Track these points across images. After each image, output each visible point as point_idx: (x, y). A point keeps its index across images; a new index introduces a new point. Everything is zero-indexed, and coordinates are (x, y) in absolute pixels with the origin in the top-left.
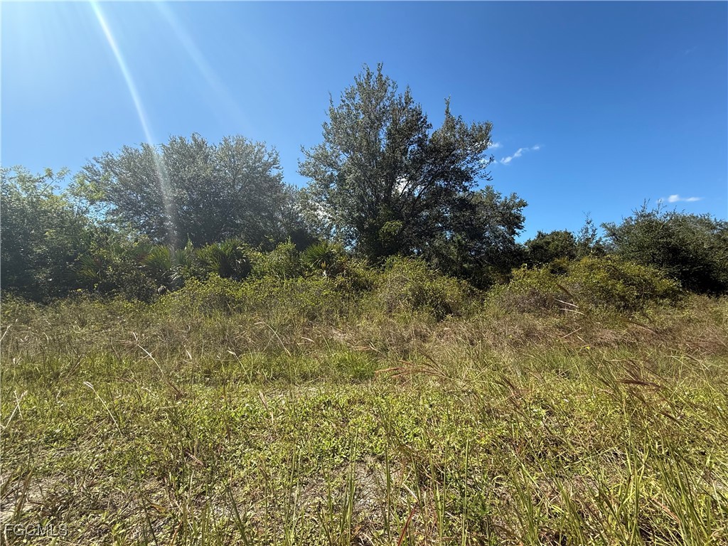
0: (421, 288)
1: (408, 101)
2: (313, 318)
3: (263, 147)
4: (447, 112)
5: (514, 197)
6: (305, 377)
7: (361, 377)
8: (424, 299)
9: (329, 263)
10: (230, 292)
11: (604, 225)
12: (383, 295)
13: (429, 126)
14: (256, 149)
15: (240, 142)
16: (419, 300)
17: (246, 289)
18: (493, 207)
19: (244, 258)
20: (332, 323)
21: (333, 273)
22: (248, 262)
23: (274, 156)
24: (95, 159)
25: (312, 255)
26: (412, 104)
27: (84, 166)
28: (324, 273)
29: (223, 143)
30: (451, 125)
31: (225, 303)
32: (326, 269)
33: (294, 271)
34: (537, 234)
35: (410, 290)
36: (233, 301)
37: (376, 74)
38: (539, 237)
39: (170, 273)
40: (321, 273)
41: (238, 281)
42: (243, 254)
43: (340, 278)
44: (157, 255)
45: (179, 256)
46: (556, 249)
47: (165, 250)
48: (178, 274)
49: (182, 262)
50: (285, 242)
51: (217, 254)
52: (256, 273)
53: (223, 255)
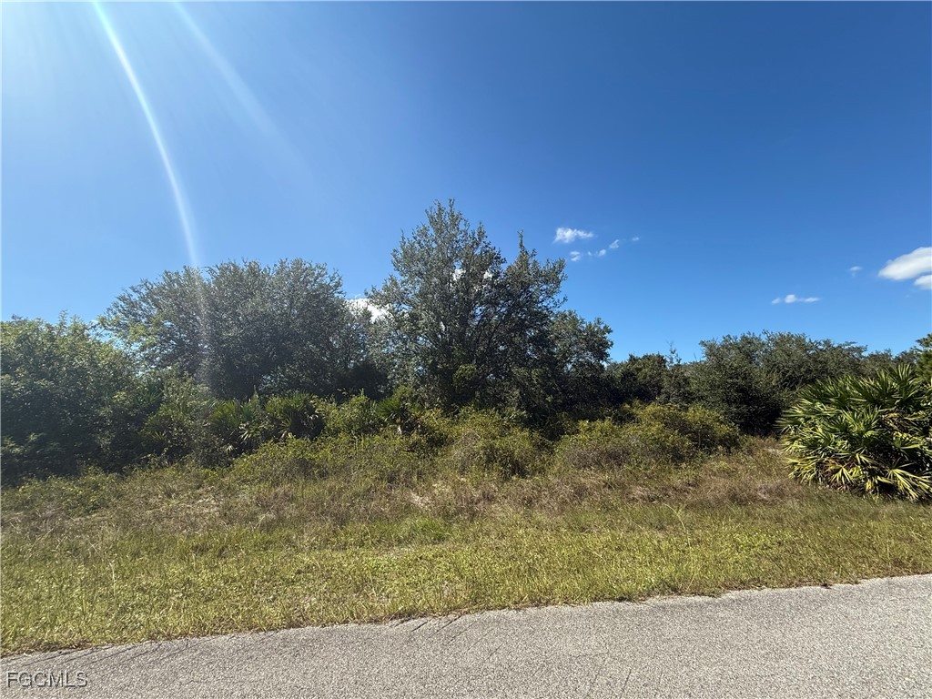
0: (492, 447)
1: (481, 234)
2: (391, 480)
3: (324, 269)
4: (521, 246)
5: (599, 322)
6: (400, 542)
7: (440, 539)
8: (495, 458)
9: (405, 418)
10: (309, 455)
12: (457, 453)
13: (504, 261)
14: (316, 272)
15: (298, 263)
16: (491, 457)
17: (325, 452)
18: (577, 332)
19: (316, 414)
20: (411, 486)
21: (408, 429)
22: (321, 417)
23: (336, 280)
24: (133, 289)
25: (386, 410)
26: (485, 238)
27: (118, 295)
28: (399, 429)
29: (279, 265)
30: (523, 261)
31: (305, 467)
32: (400, 424)
33: (367, 428)
34: (629, 357)
35: (483, 448)
37: (448, 209)
38: (630, 360)
39: (239, 433)
40: (396, 429)
41: (312, 439)
42: (315, 409)
43: (415, 436)
44: (223, 412)
45: (245, 411)
46: (645, 378)
47: (231, 405)
48: (249, 433)
49: (249, 418)
50: (357, 394)
51: (288, 411)
52: (329, 429)
53: (295, 411)
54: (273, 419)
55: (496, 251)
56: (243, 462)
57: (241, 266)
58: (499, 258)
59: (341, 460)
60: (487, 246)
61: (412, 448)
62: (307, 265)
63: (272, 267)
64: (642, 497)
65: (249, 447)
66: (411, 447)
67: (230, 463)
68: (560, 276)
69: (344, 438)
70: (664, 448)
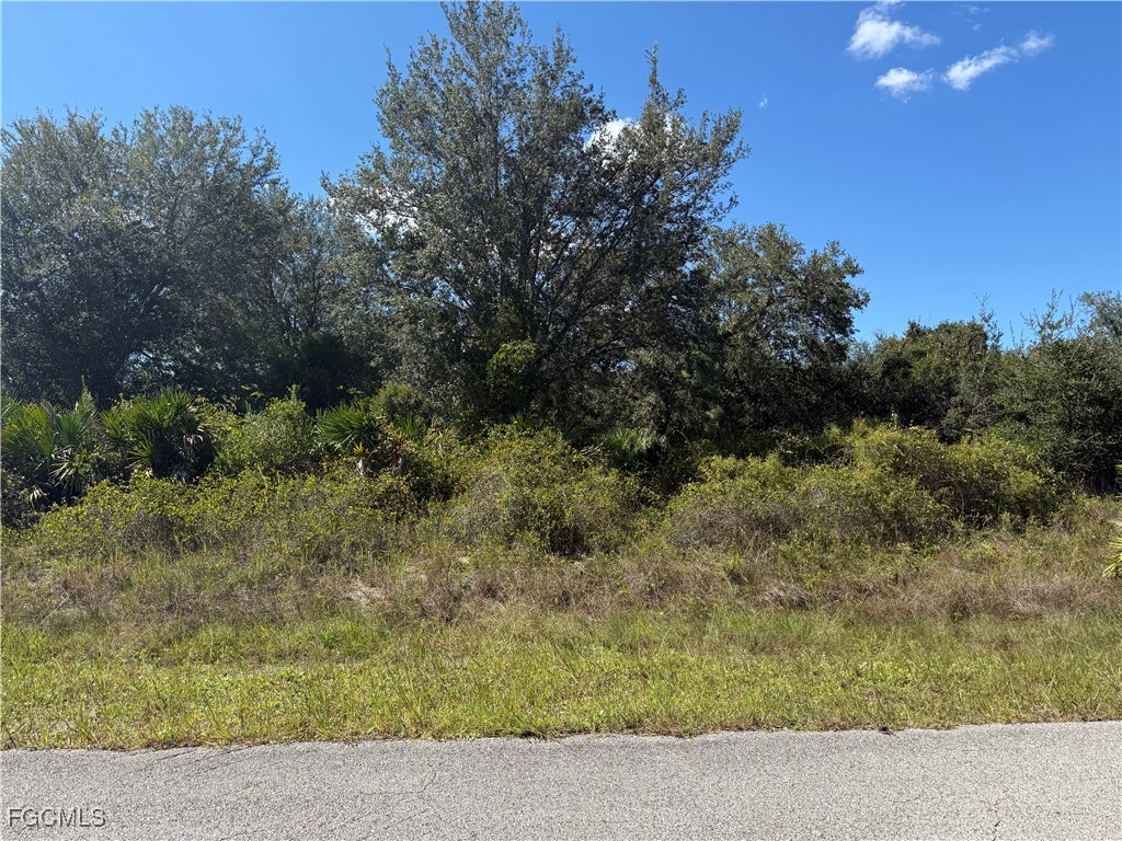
1: (563, 56)
3: (238, 130)
4: (653, 81)
5: (835, 251)
9: (372, 445)
10: (174, 510)
11: (1088, 299)
12: (462, 510)
17: (206, 504)
19: (200, 433)
20: (354, 570)
21: (376, 465)
22: (208, 440)
23: (265, 154)
25: (338, 426)
26: (571, 64)
28: (360, 465)
30: (655, 115)
31: (168, 533)
32: (363, 454)
33: (299, 461)
36: (182, 528)
38: (909, 334)
39: (53, 465)
40: (354, 465)
41: (189, 481)
42: (198, 423)
43: (386, 479)
44: (19, 424)
45: (65, 425)
46: (925, 373)
47: (37, 412)
48: (70, 466)
49: (73, 438)
50: (283, 394)
51: (145, 425)
52: (223, 463)
53: (158, 428)
54: (118, 442)
55: (594, 95)
56: (56, 521)
57: (61, 124)
58: (601, 111)
59: (234, 520)
60: (574, 84)
61: (381, 501)
62: (204, 122)
63: (129, 125)
64: (779, 600)
65: (69, 492)
66: (379, 500)
67: (35, 520)
68: (730, 149)
69: (249, 479)
70: (875, 513)
